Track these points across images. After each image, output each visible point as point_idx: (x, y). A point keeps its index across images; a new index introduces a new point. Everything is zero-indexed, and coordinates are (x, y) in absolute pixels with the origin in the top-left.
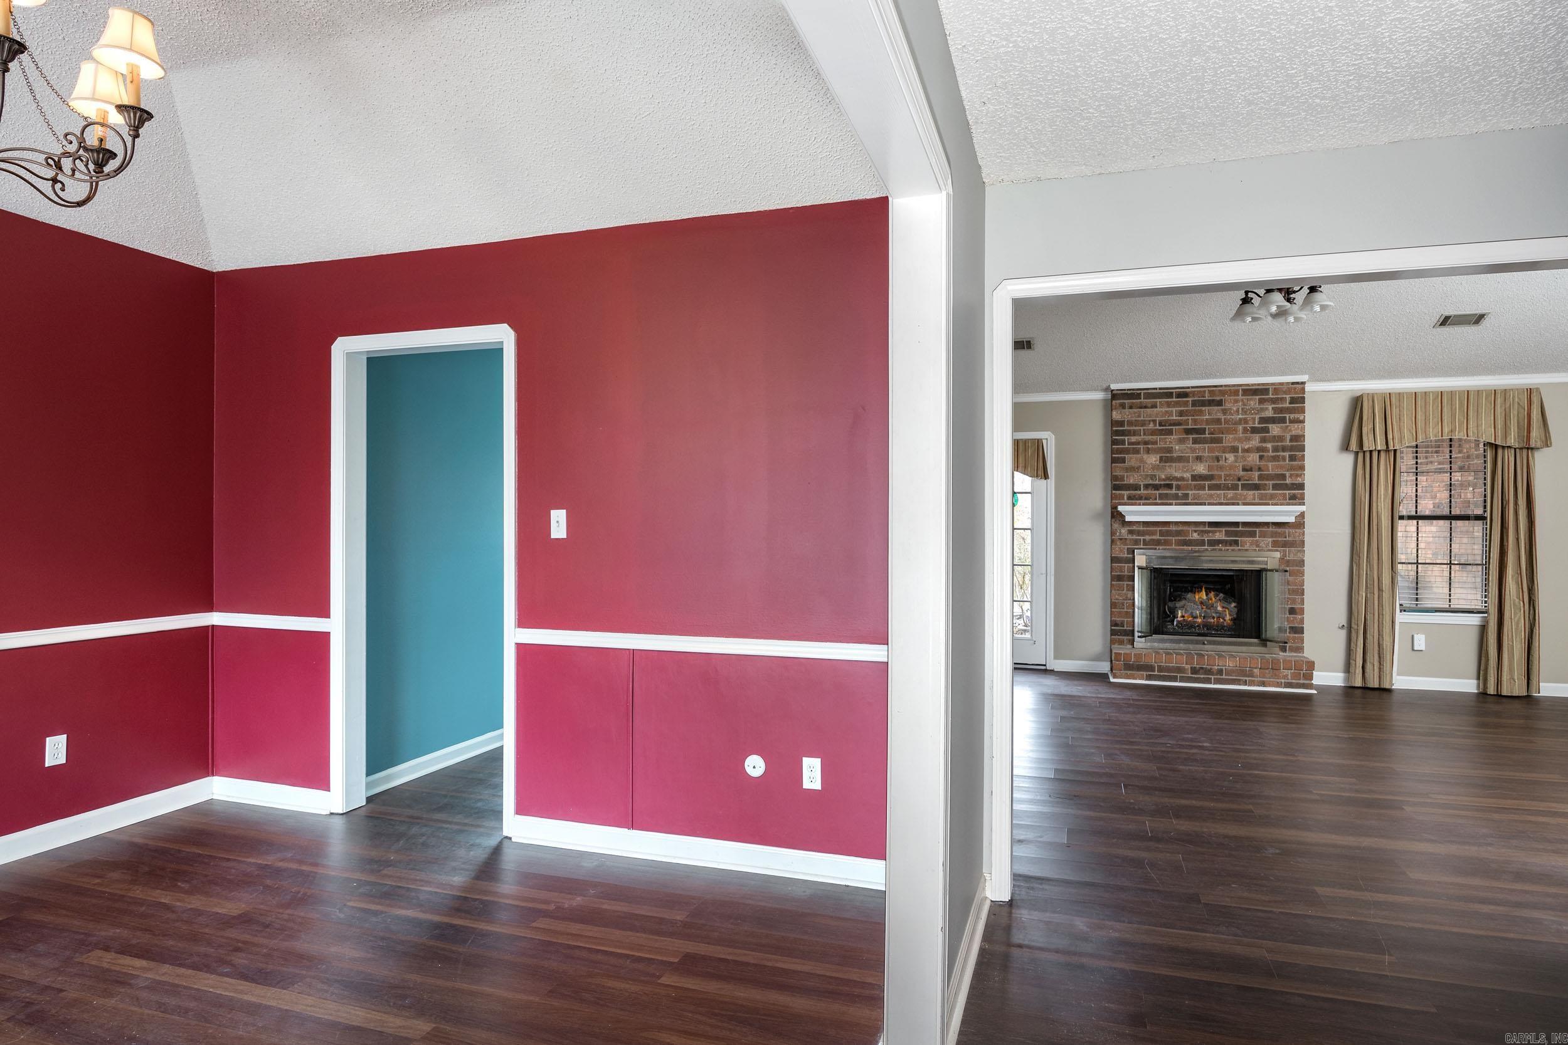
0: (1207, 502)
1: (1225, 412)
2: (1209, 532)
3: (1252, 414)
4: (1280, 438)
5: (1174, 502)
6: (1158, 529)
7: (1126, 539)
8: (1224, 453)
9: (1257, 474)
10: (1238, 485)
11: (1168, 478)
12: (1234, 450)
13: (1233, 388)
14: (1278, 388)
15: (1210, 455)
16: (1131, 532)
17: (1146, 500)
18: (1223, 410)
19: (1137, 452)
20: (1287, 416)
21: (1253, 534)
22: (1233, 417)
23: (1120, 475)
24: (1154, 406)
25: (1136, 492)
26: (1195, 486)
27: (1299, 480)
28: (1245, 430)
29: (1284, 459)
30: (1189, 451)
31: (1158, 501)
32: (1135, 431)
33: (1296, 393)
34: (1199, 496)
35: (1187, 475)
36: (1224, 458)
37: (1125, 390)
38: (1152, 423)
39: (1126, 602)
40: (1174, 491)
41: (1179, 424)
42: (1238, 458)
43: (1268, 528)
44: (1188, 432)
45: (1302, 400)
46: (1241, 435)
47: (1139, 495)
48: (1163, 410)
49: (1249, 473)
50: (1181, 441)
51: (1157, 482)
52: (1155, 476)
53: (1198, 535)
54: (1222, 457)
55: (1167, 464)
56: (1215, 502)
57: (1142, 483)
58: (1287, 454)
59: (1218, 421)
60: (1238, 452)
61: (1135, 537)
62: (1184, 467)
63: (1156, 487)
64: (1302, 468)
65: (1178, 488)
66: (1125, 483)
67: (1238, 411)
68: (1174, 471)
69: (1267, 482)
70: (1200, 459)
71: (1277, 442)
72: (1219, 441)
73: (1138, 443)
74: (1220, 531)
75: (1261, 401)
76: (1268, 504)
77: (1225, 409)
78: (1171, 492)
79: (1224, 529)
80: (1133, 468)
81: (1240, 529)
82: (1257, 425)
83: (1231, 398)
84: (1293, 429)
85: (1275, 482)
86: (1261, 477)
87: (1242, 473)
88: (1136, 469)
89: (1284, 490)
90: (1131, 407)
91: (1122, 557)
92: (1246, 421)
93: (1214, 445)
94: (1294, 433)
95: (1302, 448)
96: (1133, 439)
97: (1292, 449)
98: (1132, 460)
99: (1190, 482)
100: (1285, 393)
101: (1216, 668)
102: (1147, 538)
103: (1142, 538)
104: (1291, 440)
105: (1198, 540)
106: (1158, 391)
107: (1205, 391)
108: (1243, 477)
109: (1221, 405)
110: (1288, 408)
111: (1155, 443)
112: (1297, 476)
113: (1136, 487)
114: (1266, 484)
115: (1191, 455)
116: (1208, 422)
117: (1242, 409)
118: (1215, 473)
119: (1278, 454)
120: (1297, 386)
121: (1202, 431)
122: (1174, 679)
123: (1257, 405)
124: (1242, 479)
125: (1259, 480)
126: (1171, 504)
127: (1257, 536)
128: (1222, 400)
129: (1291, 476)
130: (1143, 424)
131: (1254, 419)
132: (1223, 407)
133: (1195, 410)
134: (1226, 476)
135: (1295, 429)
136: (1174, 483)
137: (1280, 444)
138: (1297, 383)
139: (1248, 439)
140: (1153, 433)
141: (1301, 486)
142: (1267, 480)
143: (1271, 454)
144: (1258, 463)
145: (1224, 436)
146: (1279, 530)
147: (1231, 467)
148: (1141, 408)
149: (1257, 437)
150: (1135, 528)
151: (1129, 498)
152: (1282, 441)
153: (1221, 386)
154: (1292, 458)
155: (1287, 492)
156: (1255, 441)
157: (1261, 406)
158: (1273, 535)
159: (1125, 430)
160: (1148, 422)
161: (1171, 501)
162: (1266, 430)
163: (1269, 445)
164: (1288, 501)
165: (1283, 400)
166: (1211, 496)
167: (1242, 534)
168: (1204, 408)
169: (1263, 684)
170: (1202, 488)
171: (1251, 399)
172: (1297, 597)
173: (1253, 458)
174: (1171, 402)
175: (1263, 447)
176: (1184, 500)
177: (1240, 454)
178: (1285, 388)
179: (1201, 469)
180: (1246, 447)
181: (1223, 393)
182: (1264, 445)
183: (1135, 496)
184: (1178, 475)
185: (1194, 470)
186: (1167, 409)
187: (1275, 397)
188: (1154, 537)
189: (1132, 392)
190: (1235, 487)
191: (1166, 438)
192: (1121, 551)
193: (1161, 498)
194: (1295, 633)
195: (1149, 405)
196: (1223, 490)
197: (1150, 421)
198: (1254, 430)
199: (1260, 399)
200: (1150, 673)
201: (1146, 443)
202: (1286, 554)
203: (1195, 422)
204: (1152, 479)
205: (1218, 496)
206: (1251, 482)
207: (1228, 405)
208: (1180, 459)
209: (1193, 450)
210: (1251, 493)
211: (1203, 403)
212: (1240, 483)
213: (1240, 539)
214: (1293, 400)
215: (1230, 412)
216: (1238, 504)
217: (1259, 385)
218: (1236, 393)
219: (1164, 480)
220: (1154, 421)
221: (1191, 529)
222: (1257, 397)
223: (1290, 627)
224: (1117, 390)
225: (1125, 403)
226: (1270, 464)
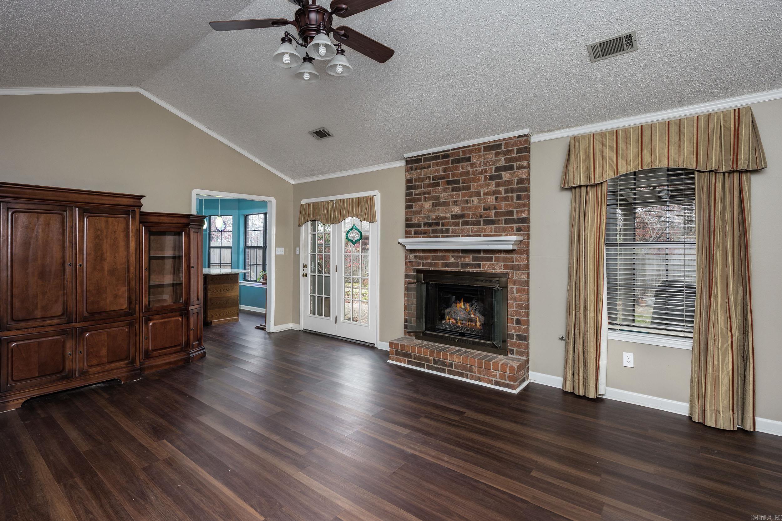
0: (460, 234)
1: (472, 166)
2: (461, 257)
3: (490, 166)
4: (509, 182)
5: (441, 235)
6: (431, 255)
7: (413, 262)
8: (471, 197)
9: (493, 212)
10: (480, 221)
11: (437, 218)
12: (478, 194)
13: (478, 147)
14: (508, 142)
15: (462, 199)
16: (416, 257)
17: (425, 234)
18: (471, 164)
19: (419, 200)
20: (515, 164)
21: (490, 259)
22: (477, 169)
23: (410, 217)
24: (429, 167)
25: (419, 229)
26: (453, 223)
27: (524, 215)
28: (485, 179)
29: (512, 198)
30: (449, 197)
31: (431, 235)
32: (418, 185)
33: (521, 144)
34: (455, 231)
35: (448, 215)
36: (471, 202)
37: (412, 157)
38: (428, 179)
39: (413, 306)
40: (440, 227)
41: (444, 178)
42: (480, 200)
43: (501, 254)
44: (449, 183)
45: (527, 150)
46: (483, 182)
47: (421, 230)
48: (434, 169)
49: (489, 211)
50: (445, 190)
51: (431, 221)
52: (429, 217)
53: (455, 259)
54: (470, 200)
55: (436, 208)
56: (465, 234)
57: (422, 223)
58: (515, 195)
59: (468, 173)
60: (480, 196)
61: (417, 261)
62: (446, 209)
63: (430, 225)
64: (528, 205)
65: (443, 225)
66: (413, 222)
67: (480, 164)
68: (441, 212)
69: (500, 218)
70: (456, 203)
71: (508, 185)
72: (468, 188)
73: (419, 194)
74: (469, 257)
75: (497, 154)
76: (501, 235)
77: (472, 164)
78: (438, 228)
79: (471, 255)
80: (417, 211)
81: (482, 255)
82: (493, 174)
83: (476, 154)
84: (518, 174)
85: (506, 218)
86: (496, 214)
87: (483, 212)
88: (418, 213)
89: (512, 224)
90: (416, 169)
91: (411, 275)
92: (485, 171)
93: (465, 192)
94: (519, 177)
95: (527, 189)
96: (417, 191)
97: (519, 190)
98: (416, 206)
99: (450, 220)
100: (513, 145)
101: (448, 361)
102: (425, 261)
103: (422, 261)
104: (518, 184)
105: (454, 263)
106: (432, 155)
107: (459, 152)
108: (483, 214)
109: (470, 161)
110: (515, 158)
111: (429, 193)
112: (523, 212)
113: (419, 225)
114: (499, 220)
115: (451, 200)
116: (462, 174)
117: (484, 162)
118: (466, 212)
119: (508, 195)
120: (522, 138)
121: (457, 182)
122: (422, 366)
123: (494, 158)
124: (483, 217)
125: (495, 216)
126: (438, 237)
127: (494, 261)
128: (470, 157)
129: (517, 212)
130: (423, 180)
131: (491, 169)
132: (471, 162)
133: (453, 166)
134: (473, 214)
135: (522, 174)
136: (441, 221)
137: (509, 187)
138: (522, 136)
139: (487, 185)
140: (429, 186)
141: (526, 220)
142: (501, 216)
143: (503, 195)
144: (494, 203)
145: (471, 184)
146: (509, 256)
147: (476, 208)
148: (421, 169)
149: (494, 183)
150: (417, 254)
151: (416, 233)
152: (511, 185)
153: (469, 146)
154: (519, 198)
155: (515, 225)
156: (492, 186)
157: (496, 159)
158: (505, 260)
159: (413, 185)
160: (425, 179)
161: (439, 235)
162: (500, 177)
163: (502, 189)
164: (515, 232)
165: (511, 151)
166: (463, 230)
167: (483, 259)
168: (458, 165)
169: (479, 379)
170: (457, 224)
171: (489, 154)
172: (522, 311)
173: (491, 199)
174: (439, 162)
175: (497, 190)
176: (446, 233)
177: (482, 197)
178: (512, 141)
179: (457, 210)
180: (486, 191)
181: (471, 151)
182: (498, 189)
183: (418, 232)
184: (442, 215)
185: (452, 211)
186: (436, 168)
187: (505, 149)
188: (428, 261)
189: (417, 158)
190: (478, 223)
191: (436, 189)
192: (410, 270)
193: (433, 233)
194: (520, 340)
195: (426, 166)
196: (470, 225)
197: (427, 177)
198: (491, 178)
199: (496, 153)
200: (409, 359)
201: (424, 193)
202: (513, 275)
203: (453, 175)
204: (428, 220)
205: (468, 230)
206: (489, 218)
207: (473, 160)
208: (445, 204)
209: (452, 196)
210: (489, 227)
211: (458, 161)
212: (482, 219)
213: (481, 263)
214: (519, 151)
215: (476, 166)
216: (480, 236)
217: (494, 141)
218: (479, 150)
219: (435, 219)
220: (429, 177)
221: (450, 255)
222: (494, 152)
223: (516, 335)
224: (408, 158)
225: (413, 166)
226: (503, 204)
